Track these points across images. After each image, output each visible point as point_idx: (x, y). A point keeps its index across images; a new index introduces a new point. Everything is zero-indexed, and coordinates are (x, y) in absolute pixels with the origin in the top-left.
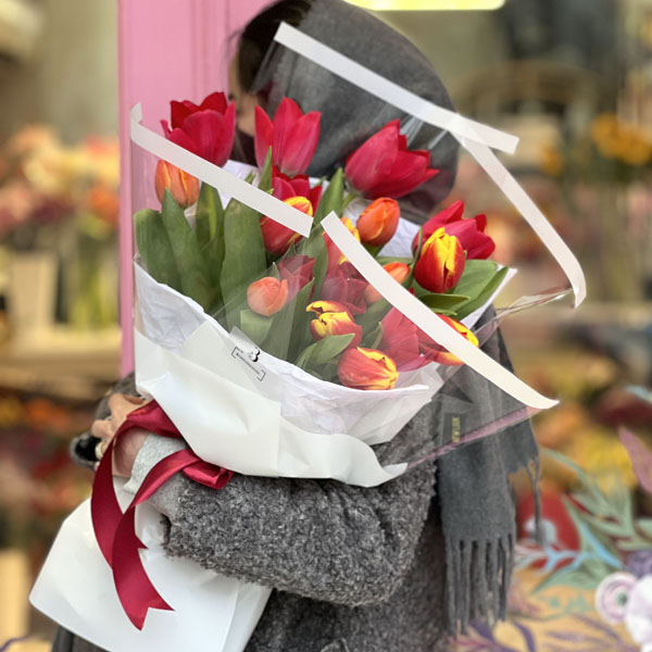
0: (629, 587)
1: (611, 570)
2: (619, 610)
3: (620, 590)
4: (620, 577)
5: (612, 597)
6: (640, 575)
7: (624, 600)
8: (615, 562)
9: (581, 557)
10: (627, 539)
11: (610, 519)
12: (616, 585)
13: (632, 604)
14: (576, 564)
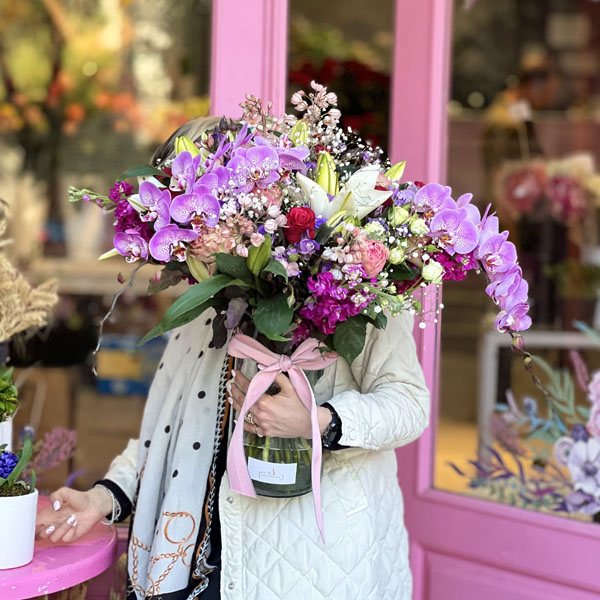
0: (571, 446)
1: (563, 434)
2: (565, 459)
3: (566, 447)
4: (567, 439)
5: (561, 451)
6: (576, 440)
7: (567, 453)
8: (565, 430)
9: (549, 424)
10: (571, 417)
11: (563, 403)
12: (564, 443)
13: (571, 456)
14: (545, 428)
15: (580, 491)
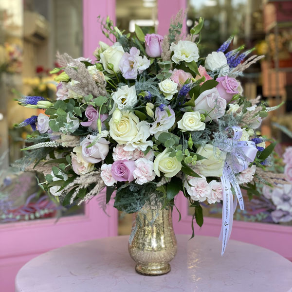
2: (270, 194)
7: (271, 191)
13: (274, 192)
15: (281, 210)
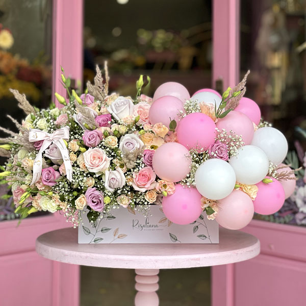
0: (297, 190)
15: (302, 212)
